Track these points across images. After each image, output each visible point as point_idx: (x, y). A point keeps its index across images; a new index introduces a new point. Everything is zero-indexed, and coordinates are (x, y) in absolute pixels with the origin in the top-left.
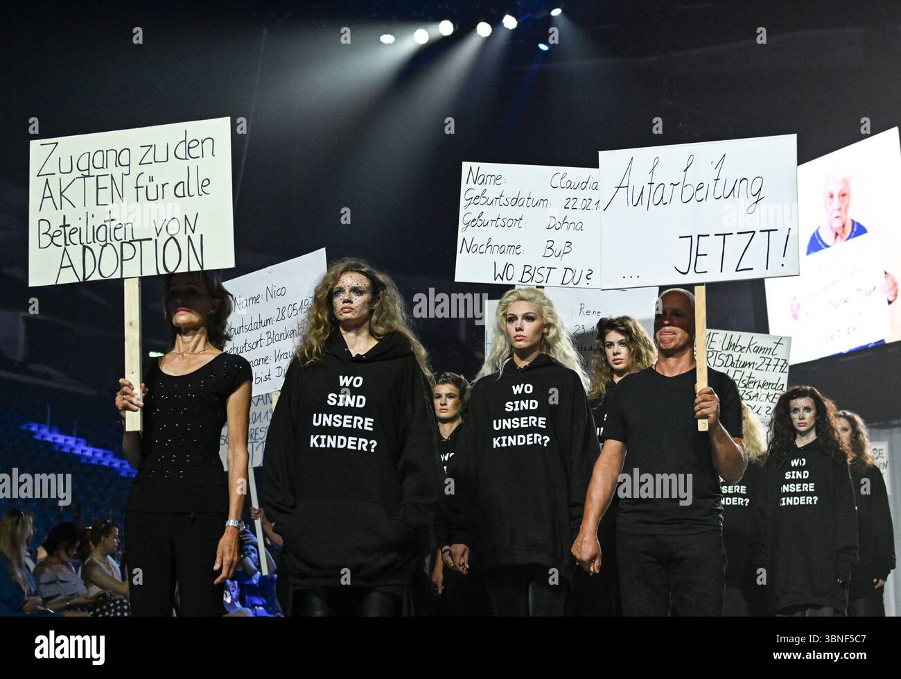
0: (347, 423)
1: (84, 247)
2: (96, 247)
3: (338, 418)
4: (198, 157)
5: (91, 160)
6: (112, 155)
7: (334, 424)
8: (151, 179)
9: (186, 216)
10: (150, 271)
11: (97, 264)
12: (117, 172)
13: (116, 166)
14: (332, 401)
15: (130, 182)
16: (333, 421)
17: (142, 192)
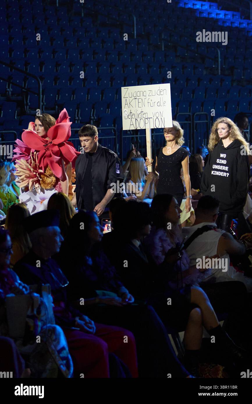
1: (136, 119)
2: (139, 119)
4: (163, 95)
5: (137, 94)
6: (142, 93)
8: (151, 100)
9: (160, 112)
10: (152, 127)
11: (139, 124)
12: (143, 98)
13: (143, 96)
14: (218, 162)
15: (146, 101)
16: (218, 167)
17: (149, 104)
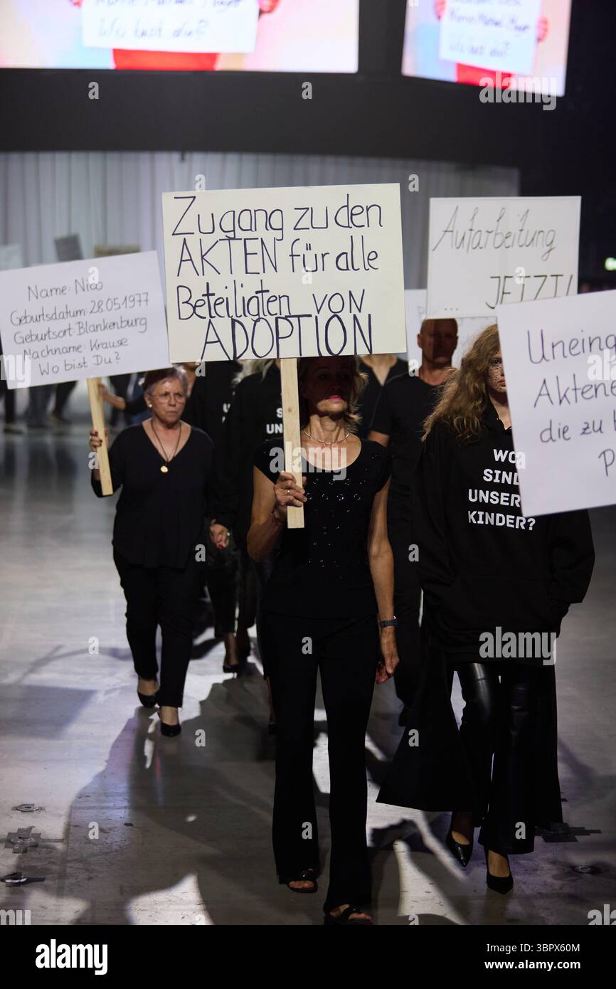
0: (504, 501)
1: (233, 321)
2: (248, 322)
3: (495, 495)
4: (363, 226)
5: (236, 219)
6: (261, 217)
7: (491, 500)
8: (309, 247)
9: (350, 292)
10: (310, 352)
11: (250, 341)
12: (269, 236)
13: (267, 229)
14: (488, 478)
15: (283, 250)
16: (490, 498)
17: (298, 261)
